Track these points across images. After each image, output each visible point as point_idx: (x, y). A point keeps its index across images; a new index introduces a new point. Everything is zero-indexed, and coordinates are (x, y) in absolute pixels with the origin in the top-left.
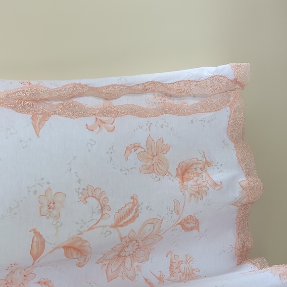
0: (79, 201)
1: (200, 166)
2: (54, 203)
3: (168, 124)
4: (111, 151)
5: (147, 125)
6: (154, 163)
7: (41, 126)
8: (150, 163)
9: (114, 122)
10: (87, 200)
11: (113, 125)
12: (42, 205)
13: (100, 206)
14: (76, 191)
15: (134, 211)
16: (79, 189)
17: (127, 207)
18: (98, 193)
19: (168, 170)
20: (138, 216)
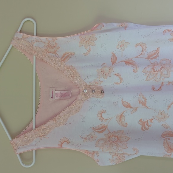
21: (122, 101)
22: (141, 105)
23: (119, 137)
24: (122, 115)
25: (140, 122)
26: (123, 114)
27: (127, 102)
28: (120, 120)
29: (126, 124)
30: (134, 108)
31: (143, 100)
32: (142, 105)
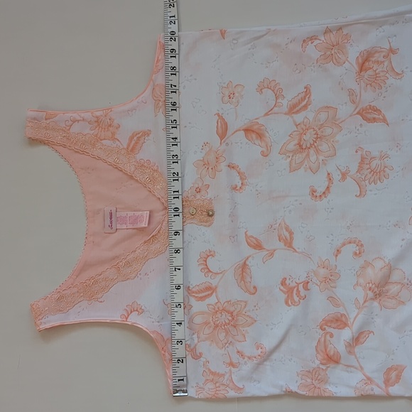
21: (246, 235)
22: (282, 245)
23: (235, 314)
24: (245, 263)
25: (282, 288)
26: (247, 263)
27: (255, 238)
28: (243, 278)
29: (255, 287)
30: (268, 251)
31: (287, 235)
32: (285, 245)
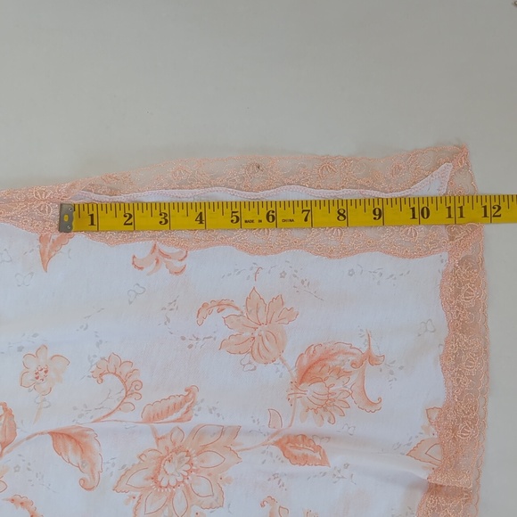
0: (89, 376)
1: (352, 358)
2: (46, 372)
3: (296, 271)
4: (171, 307)
5: (251, 269)
6: (256, 335)
7: (53, 253)
8: (247, 334)
9: (186, 256)
10: (104, 377)
11: (183, 263)
12: (27, 370)
13: (124, 392)
14: (89, 359)
15: (183, 410)
16: (95, 356)
17: (172, 401)
18: (126, 369)
19: (283, 355)
20: (189, 420)
